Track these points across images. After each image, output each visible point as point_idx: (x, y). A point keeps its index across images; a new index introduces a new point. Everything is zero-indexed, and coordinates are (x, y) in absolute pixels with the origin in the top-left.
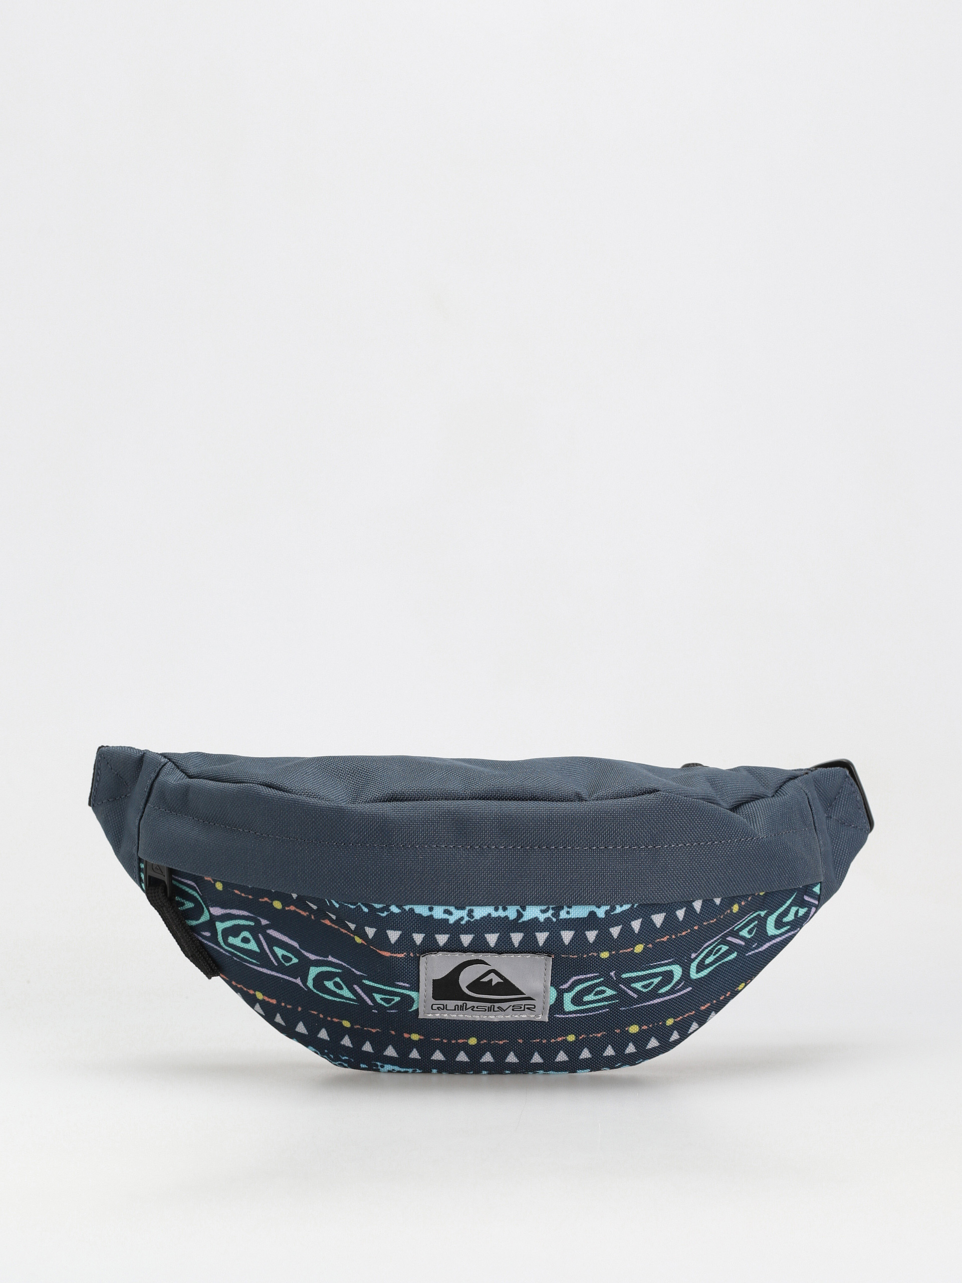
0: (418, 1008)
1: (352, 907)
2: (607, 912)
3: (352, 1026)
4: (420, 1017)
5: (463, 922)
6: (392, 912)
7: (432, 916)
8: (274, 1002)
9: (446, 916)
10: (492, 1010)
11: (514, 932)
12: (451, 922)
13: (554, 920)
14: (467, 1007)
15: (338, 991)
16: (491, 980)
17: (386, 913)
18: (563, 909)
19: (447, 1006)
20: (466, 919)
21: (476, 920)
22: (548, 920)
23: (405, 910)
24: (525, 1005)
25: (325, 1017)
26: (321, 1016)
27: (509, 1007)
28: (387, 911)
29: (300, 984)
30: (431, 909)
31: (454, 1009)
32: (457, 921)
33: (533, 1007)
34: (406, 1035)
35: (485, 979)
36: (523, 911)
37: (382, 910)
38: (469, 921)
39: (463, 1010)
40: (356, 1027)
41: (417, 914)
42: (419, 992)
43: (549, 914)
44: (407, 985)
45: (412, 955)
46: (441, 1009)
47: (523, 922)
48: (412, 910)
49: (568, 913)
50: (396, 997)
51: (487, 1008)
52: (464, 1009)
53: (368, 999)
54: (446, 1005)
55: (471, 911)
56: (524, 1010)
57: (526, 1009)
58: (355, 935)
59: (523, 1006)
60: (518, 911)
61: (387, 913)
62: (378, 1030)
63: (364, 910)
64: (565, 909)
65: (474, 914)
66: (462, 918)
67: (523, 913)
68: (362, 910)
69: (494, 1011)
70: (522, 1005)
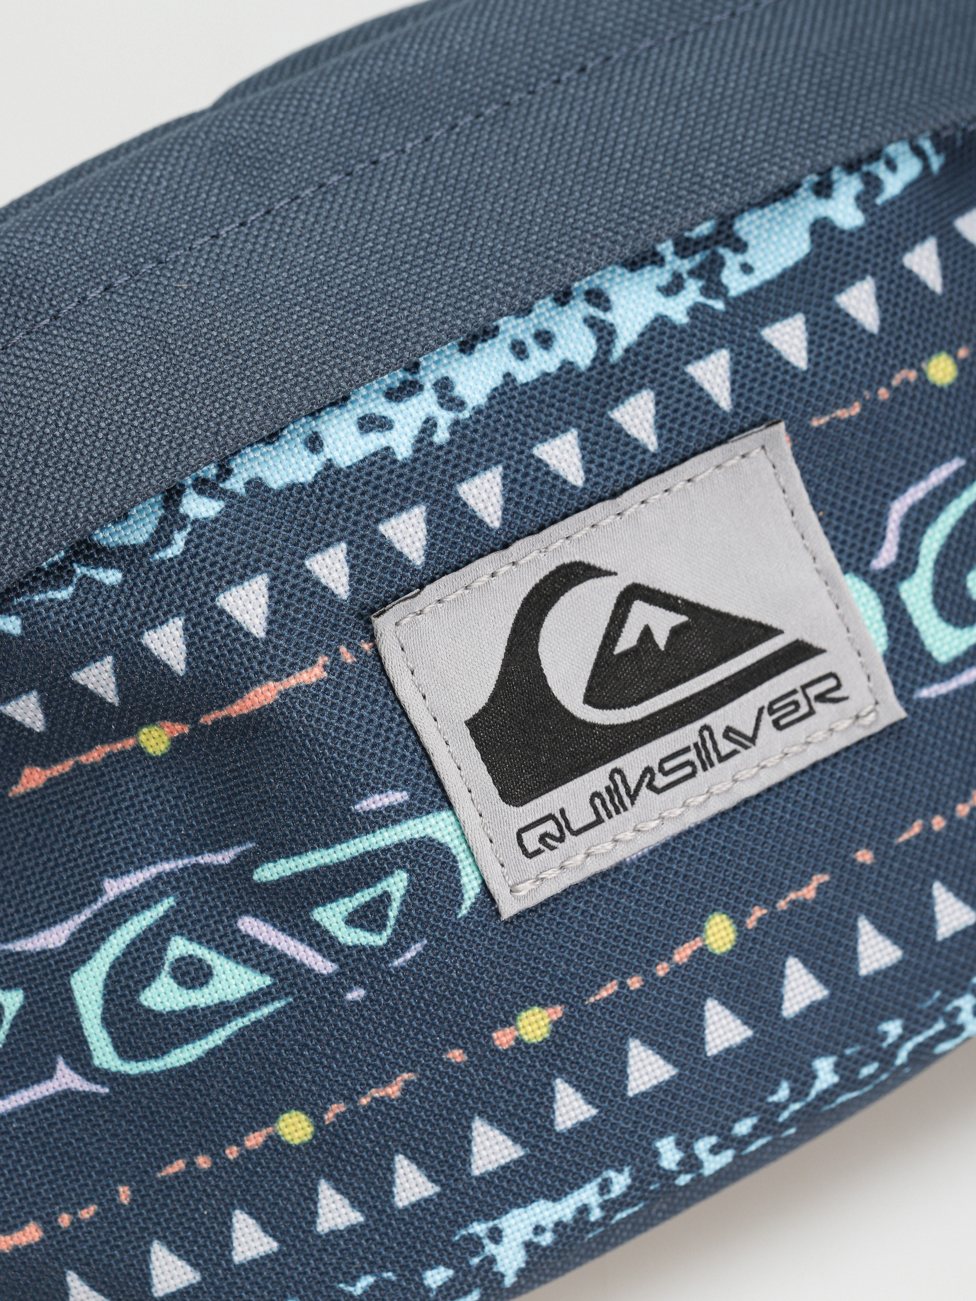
0: (484, 884)
1: (64, 594)
2: (864, 201)
3: (316, 1118)
4: (509, 908)
5: (442, 436)
6: (196, 521)
7: (329, 465)
8: (31, 1234)
9: (375, 441)
10: (714, 756)
11: (618, 401)
12: (403, 449)
13: (719, 305)
14: (633, 786)
15: (202, 998)
16: (647, 633)
17: (180, 540)
18: (722, 264)
19: (567, 815)
20: (445, 418)
21: (478, 411)
22: (695, 311)
23: (234, 495)
24: (804, 687)
25: (217, 1155)
26: (203, 1162)
27: (758, 720)
28: (180, 529)
29: (78, 1083)
30: (314, 443)
31: (593, 818)
32: (420, 440)
33: (832, 683)
34: (503, 1038)
35: (628, 640)
36: (607, 309)
37: (161, 538)
38: (456, 423)
39: (626, 809)
40: (329, 1117)
41: (280, 492)
42: (451, 807)
43: (692, 292)
44: (398, 797)
45: (347, 656)
46: (552, 837)
47: (627, 351)
48: (256, 485)
49: (747, 269)
50: (391, 880)
51: (692, 756)
52: (627, 801)
53: (310, 953)
54: (562, 812)
55: (444, 387)
56: (811, 712)
57: (813, 703)
58: (132, 732)
59: (799, 697)
60: (591, 323)
61: (184, 533)
62: (406, 1076)
63: (107, 582)
64: (729, 263)
65: (460, 390)
66: (429, 426)
67: (609, 317)
68: (100, 585)
69: (722, 759)
70: (794, 692)
